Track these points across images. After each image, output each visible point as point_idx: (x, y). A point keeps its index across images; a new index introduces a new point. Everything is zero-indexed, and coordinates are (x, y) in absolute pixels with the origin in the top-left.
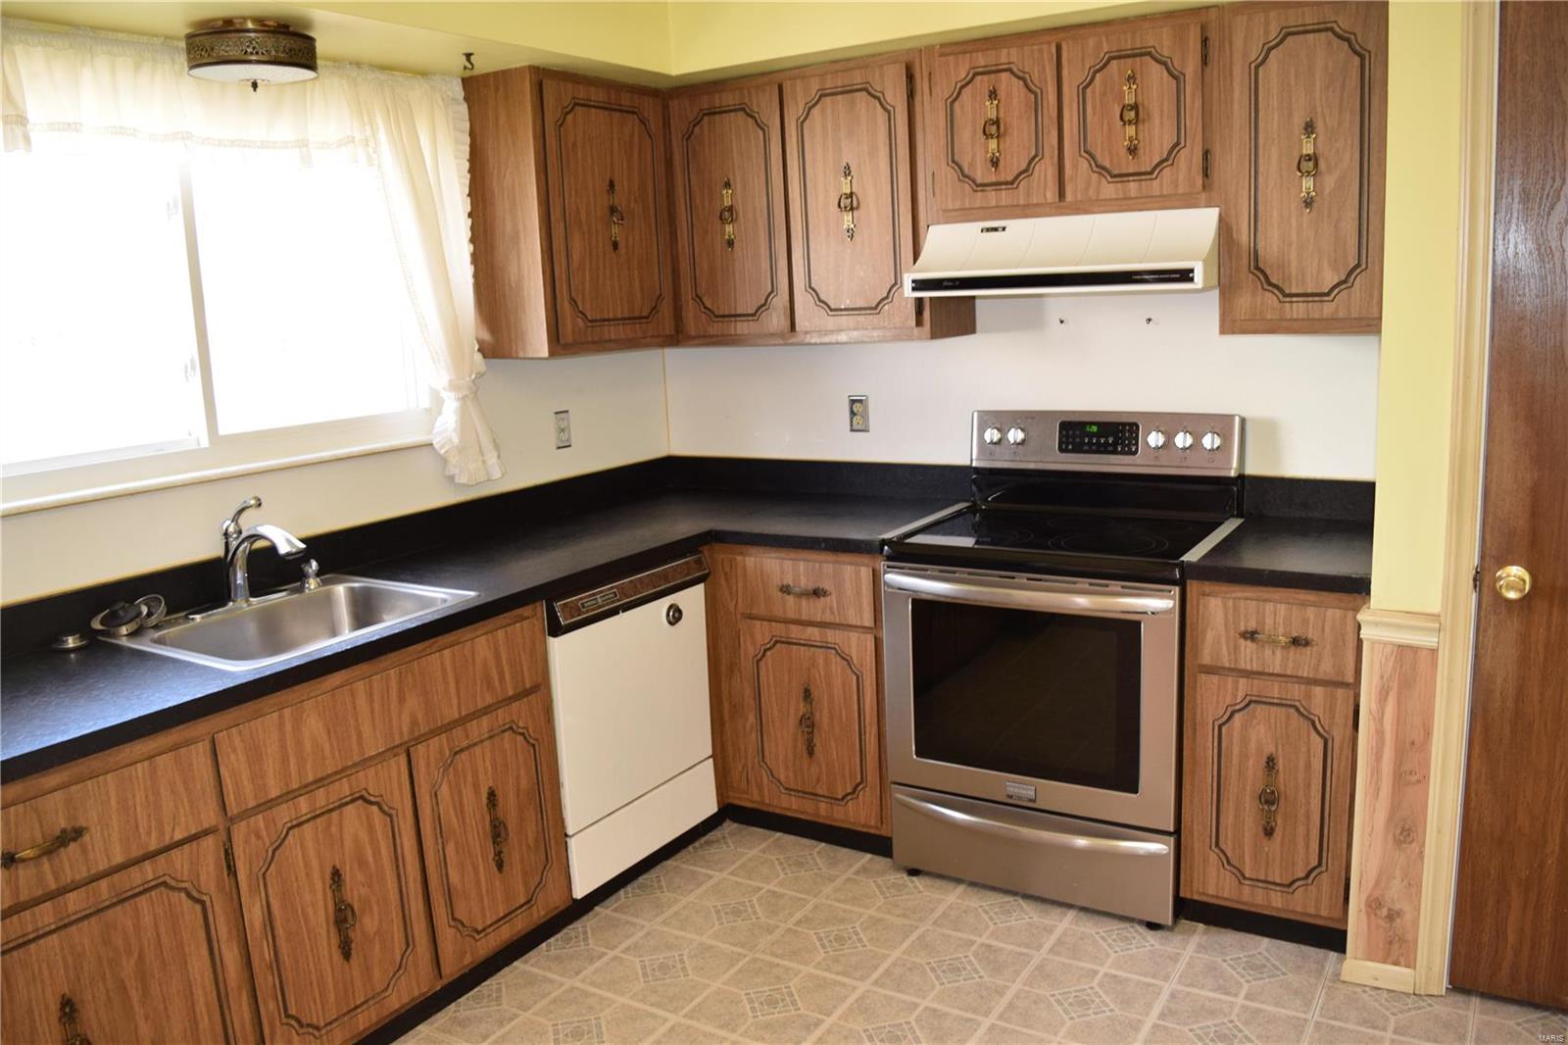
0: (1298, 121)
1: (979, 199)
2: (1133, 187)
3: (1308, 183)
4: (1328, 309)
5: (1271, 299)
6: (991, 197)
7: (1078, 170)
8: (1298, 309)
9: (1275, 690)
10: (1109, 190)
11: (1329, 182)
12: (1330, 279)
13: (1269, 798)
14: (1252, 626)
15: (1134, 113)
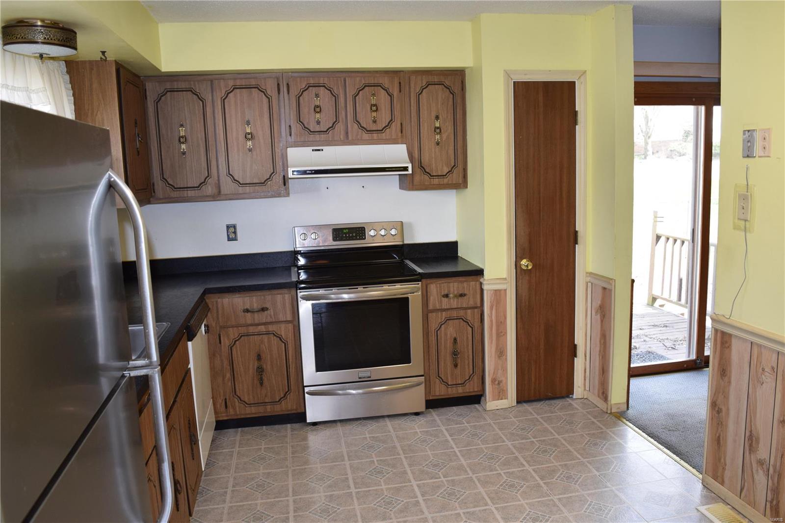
0: (434, 115)
1: (312, 137)
2: (375, 136)
3: (438, 137)
4: (445, 181)
5: (426, 177)
6: (317, 137)
7: (353, 128)
8: (436, 181)
9: (454, 314)
10: (366, 136)
11: (444, 136)
12: (446, 170)
13: (455, 354)
14: (446, 292)
15: (375, 108)
